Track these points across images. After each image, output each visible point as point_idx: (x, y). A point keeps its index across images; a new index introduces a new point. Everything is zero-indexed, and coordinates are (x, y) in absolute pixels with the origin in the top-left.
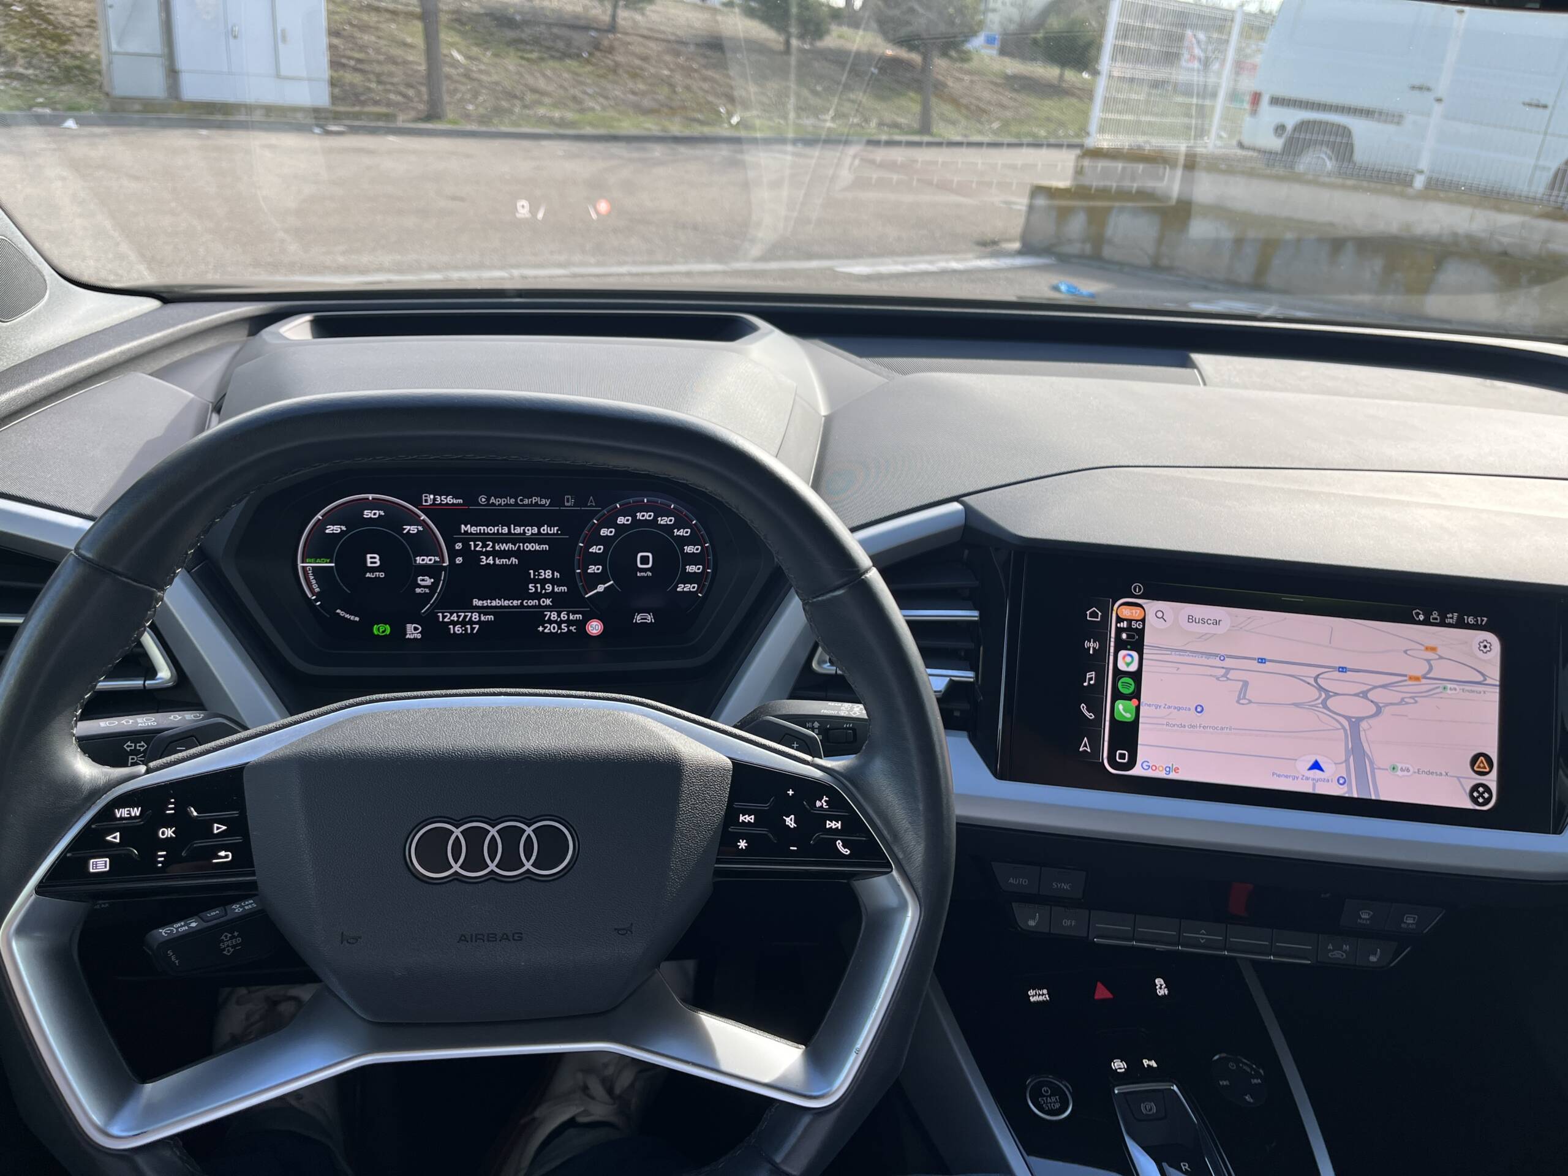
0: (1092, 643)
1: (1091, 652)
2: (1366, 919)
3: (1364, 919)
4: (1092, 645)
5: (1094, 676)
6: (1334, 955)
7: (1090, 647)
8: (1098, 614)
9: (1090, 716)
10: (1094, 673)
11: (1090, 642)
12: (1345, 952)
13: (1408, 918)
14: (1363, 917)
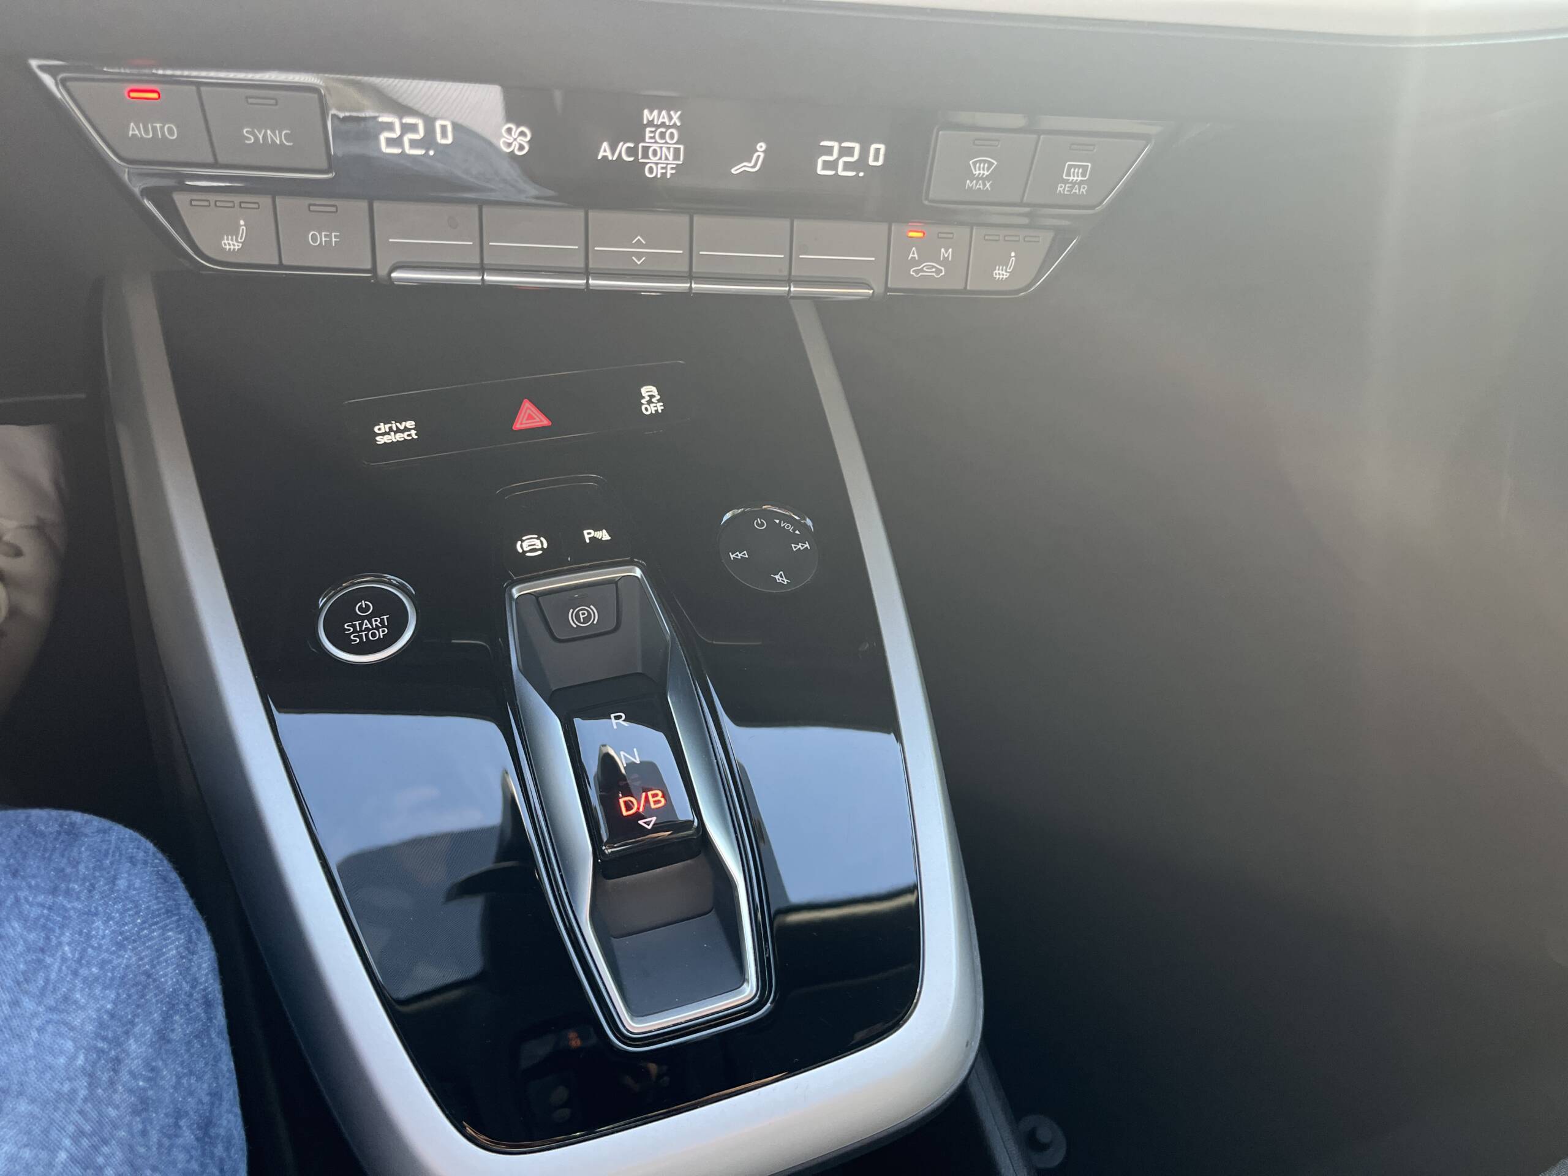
2: (984, 179)
3: (978, 179)
6: (922, 270)
12: (945, 262)
13: (1072, 170)
14: (978, 172)
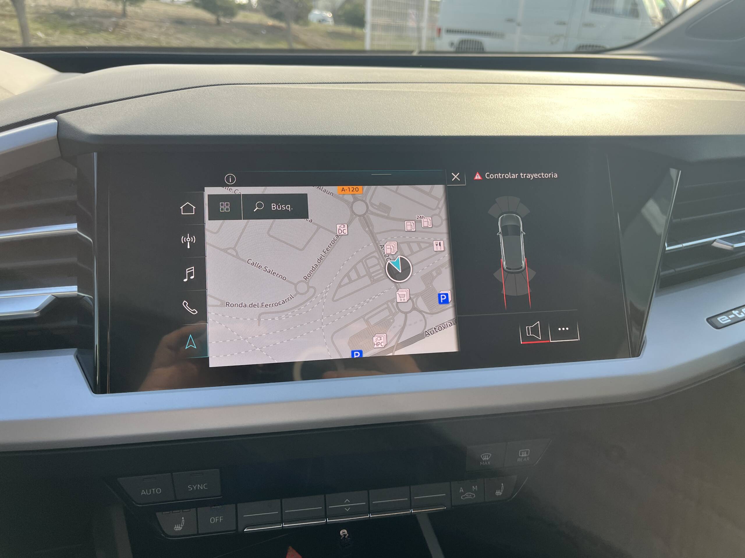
0: (188, 238)
1: (189, 247)
2: (487, 461)
3: (485, 461)
4: (188, 240)
5: (193, 270)
6: (466, 496)
7: (187, 242)
8: (193, 207)
9: (194, 312)
10: (193, 267)
11: (187, 237)
12: (475, 492)
13: (522, 453)
14: (484, 459)
